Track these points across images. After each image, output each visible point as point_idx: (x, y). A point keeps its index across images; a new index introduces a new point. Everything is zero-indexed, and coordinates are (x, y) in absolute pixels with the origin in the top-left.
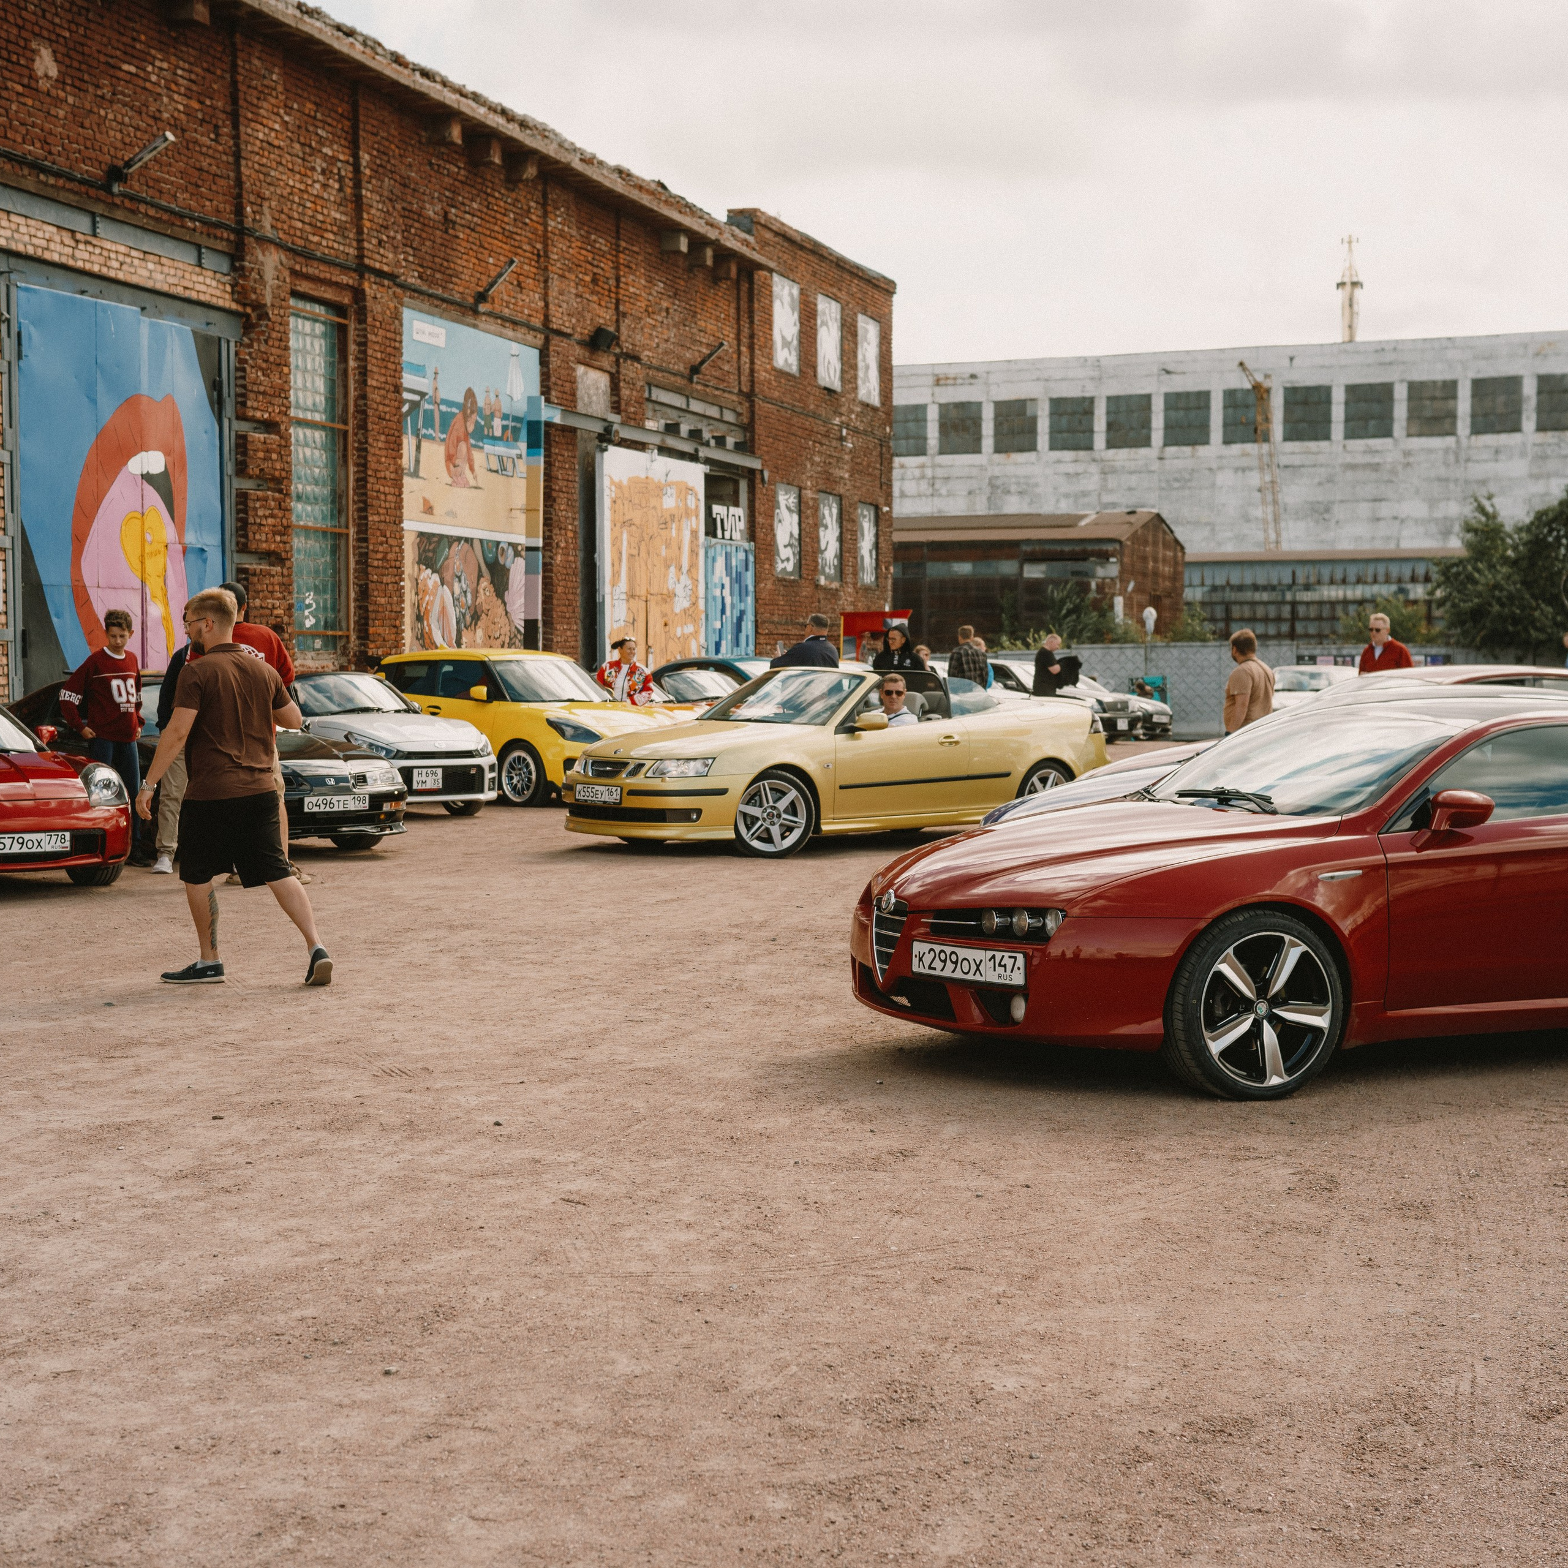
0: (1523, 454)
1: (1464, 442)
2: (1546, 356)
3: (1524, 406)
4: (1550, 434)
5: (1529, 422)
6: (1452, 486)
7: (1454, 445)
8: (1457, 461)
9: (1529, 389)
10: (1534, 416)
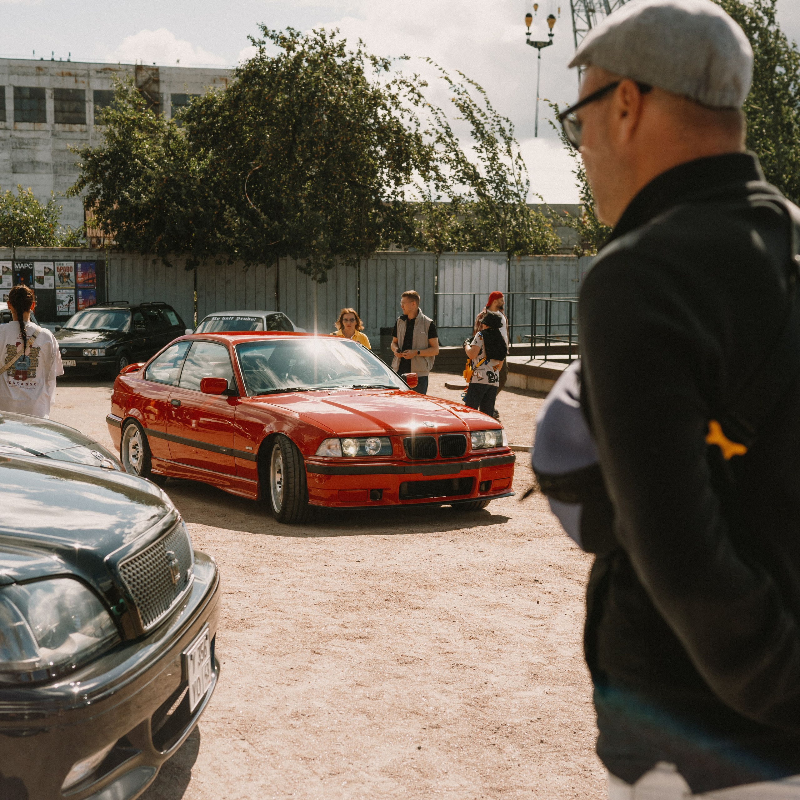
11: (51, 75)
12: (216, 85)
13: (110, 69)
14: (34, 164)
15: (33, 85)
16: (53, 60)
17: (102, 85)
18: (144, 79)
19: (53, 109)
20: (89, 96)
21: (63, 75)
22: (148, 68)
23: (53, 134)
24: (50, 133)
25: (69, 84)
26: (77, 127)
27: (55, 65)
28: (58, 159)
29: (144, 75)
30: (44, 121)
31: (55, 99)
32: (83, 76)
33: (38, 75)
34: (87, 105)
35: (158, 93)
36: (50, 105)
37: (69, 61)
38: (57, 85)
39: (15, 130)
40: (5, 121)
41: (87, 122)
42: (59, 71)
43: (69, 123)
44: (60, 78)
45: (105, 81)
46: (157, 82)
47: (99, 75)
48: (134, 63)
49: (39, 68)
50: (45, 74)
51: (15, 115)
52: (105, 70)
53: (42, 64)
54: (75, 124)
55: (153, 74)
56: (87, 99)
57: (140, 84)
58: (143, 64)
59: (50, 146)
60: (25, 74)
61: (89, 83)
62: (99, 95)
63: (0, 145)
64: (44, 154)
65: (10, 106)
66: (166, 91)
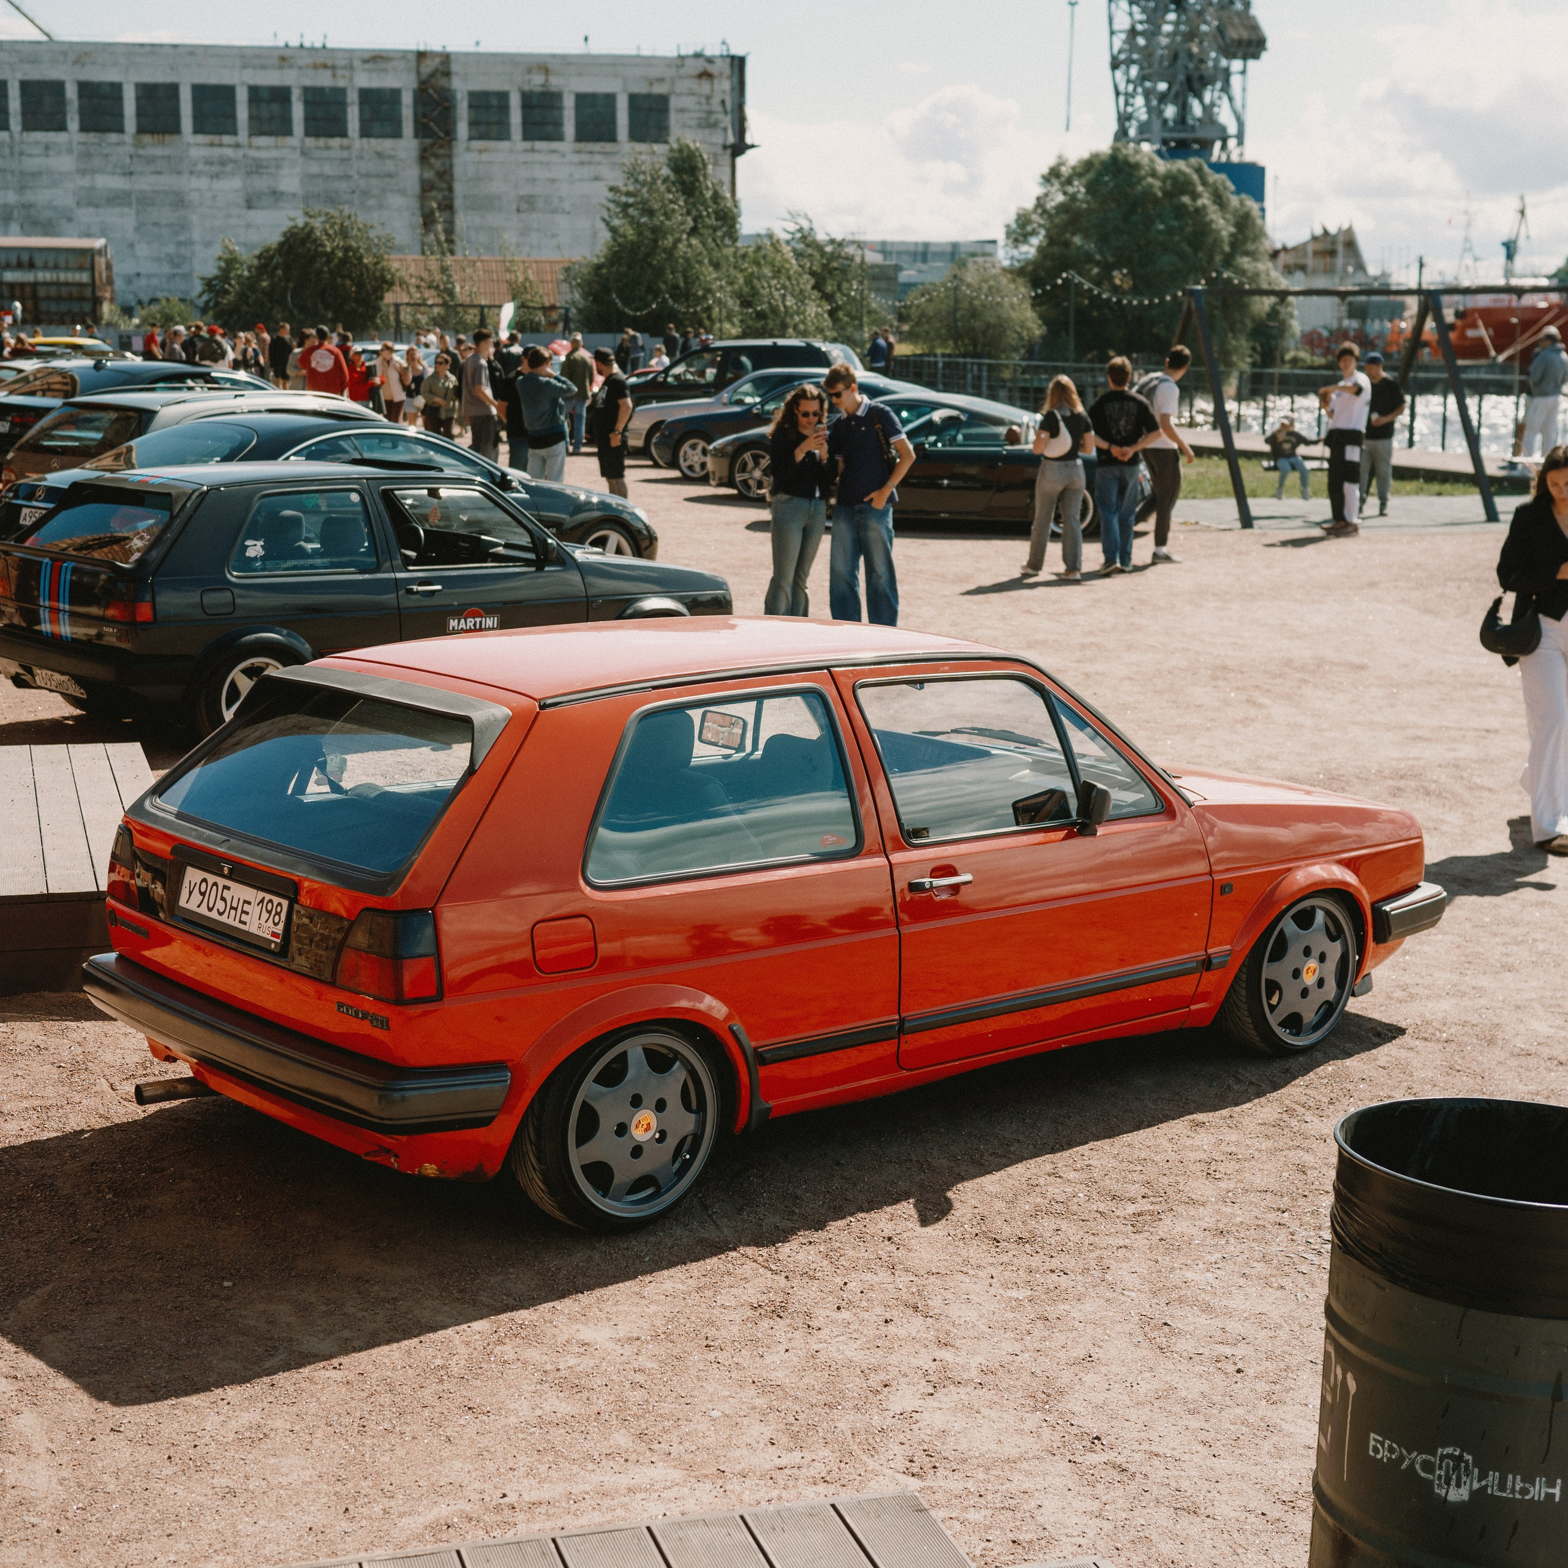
0: (70, 151)
1: (17, 136)
2: (83, 65)
3: (68, 108)
4: (92, 135)
5: (73, 124)
6: (9, 177)
7: (8, 140)
8: (12, 154)
9: (71, 92)
10: (77, 118)
11: (300, 68)
12: (531, 77)
13: (382, 57)
14: (277, 196)
15: (276, 83)
16: (302, 46)
17: (370, 80)
18: (429, 70)
19: (302, 116)
20: (353, 97)
21: (315, 67)
22: (435, 54)
23: (302, 153)
24: (299, 151)
25: (324, 80)
26: (336, 142)
27: (304, 53)
28: (310, 189)
29: (428, 67)
30: (288, 131)
31: (305, 103)
32: (344, 68)
33: (281, 68)
34: (349, 109)
35: (449, 90)
36: (298, 111)
37: (324, 47)
38: (308, 82)
39: (250, 146)
40: (236, 134)
41: (350, 133)
42: (310, 62)
43: (325, 136)
44: (311, 72)
45: (375, 75)
46: (447, 74)
47: (367, 66)
48: (415, 49)
49: (283, 59)
50: (291, 67)
51: (250, 125)
52: (374, 58)
53: (287, 53)
54: (333, 137)
55: (442, 63)
56: (349, 101)
57: (424, 77)
58: (428, 49)
59: (298, 169)
60: (263, 67)
61: (351, 78)
62: (367, 96)
63: (229, 168)
64: (290, 181)
65: (242, 113)
66: (461, 87)
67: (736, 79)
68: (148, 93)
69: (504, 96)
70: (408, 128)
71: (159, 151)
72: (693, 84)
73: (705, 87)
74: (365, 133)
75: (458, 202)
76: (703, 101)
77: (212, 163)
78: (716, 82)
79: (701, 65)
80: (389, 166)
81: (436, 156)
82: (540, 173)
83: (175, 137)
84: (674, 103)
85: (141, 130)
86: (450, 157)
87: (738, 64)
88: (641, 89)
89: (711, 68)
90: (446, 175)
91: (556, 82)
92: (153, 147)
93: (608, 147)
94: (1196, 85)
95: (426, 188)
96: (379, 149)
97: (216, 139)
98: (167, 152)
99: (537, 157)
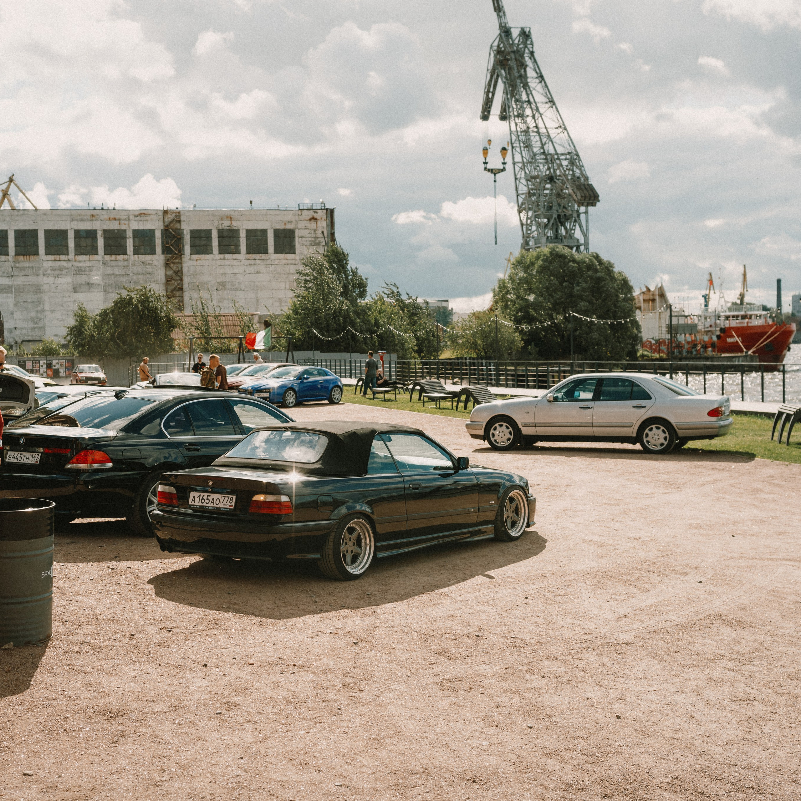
11: (101, 220)
12: (223, 222)
13: (145, 214)
14: (89, 285)
15: (89, 228)
16: (102, 209)
17: (139, 225)
18: (170, 220)
19: (103, 245)
20: (129, 234)
21: (110, 219)
22: (172, 212)
23: (103, 263)
24: (101, 262)
25: (114, 226)
26: (121, 257)
27: (104, 212)
28: (107, 281)
29: (169, 218)
30: (96, 253)
31: (104, 238)
32: (125, 220)
33: (92, 220)
34: (128, 241)
35: (180, 229)
36: (101, 242)
37: (114, 209)
38: (106, 227)
39: (75, 261)
40: (68, 255)
41: (128, 253)
42: (107, 217)
43: (115, 255)
44: (108, 222)
45: (141, 223)
46: (179, 222)
47: (137, 218)
48: (162, 209)
49: (92, 215)
50: (97, 220)
51: (75, 250)
52: (141, 214)
53: (94, 212)
54: (119, 255)
55: (176, 216)
56: (127, 236)
57: (166, 224)
58: (169, 209)
59: (101, 272)
60: (82, 220)
61: (129, 225)
62: (137, 233)
63: (64, 272)
64: (96, 278)
65: (71, 244)
66: (186, 228)
67: (329, 221)
68: (21, 235)
69: (209, 232)
70: (159, 249)
71: (27, 265)
72: (307, 224)
73: (313, 225)
74: (136, 252)
75: (185, 286)
76: (313, 232)
77: (55, 270)
78: (319, 222)
79: (311, 214)
80: (149, 269)
81: (173, 263)
82: (229, 271)
83: (35, 257)
84: (297, 234)
85: (17, 254)
86: (181, 263)
87: (331, 213)
88: (281, 227)
89: (316, 216)
90: (179, 273)
91: (236, 224)
92: (24, 262)
93: (264, 256)
94: (562, 220)
95: (168, 280)
96: (143, 260)
97: (57, 257)
98: (31, 265)
99: (227, 262)
